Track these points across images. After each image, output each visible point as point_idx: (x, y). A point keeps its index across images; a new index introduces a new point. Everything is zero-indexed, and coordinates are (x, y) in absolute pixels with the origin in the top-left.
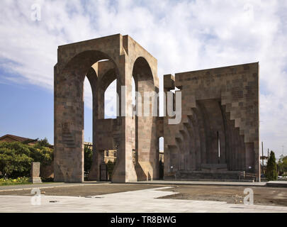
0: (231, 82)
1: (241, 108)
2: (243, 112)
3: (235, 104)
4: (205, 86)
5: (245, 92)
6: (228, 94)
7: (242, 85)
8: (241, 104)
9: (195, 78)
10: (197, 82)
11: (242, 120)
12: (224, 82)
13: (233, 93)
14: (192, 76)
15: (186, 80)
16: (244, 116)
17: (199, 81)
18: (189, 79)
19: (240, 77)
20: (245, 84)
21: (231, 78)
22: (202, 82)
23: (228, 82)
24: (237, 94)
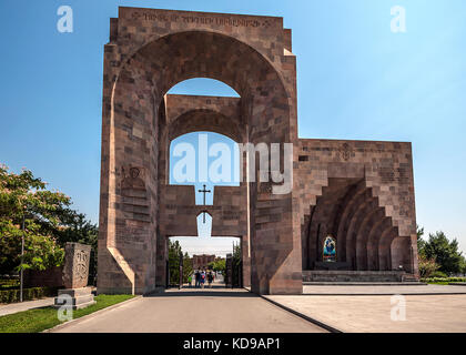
0: (378, 161)
1: (394, 194)
2: (395, 198)
3: (385, 188)
4: (343, 161)
5: (397, 175)
6: (374, 174)
7: (392, 165)
8: (392, 188)
9: (328, 149)
10: (330, 155)
11: (395, 208)
12: (368, 159)
13: (381, 174)
14: (323, 146)
15: (313, 149)
16: (397, 203)
17: (334, 153)
18: (318, 149)
19: (390, 156)
20: (396, 166)
21: (377, 156)
22: (338, 155)
23: (374, 160)
24: (386, 176)
